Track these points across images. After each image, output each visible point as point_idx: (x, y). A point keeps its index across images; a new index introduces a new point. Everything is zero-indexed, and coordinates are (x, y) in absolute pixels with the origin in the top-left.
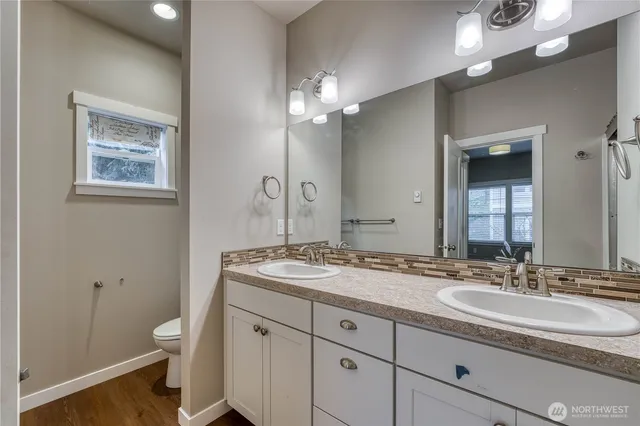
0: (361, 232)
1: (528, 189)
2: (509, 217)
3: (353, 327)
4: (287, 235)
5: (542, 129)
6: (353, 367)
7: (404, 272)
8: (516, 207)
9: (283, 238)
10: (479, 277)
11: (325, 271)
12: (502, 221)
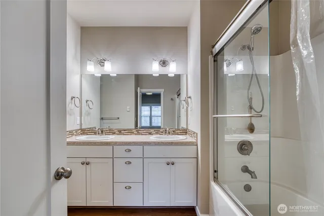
0: (104, 123)
1: (160, 107)
2: (151, 117)
3: (130, 151)
4: (81, 124)
5: (163, 90)
6: (130, 163)
7: (136, 134)
8: (153, 113)
9: (79, 126)
10: (157, 133)
11: (108, 137)
12: (148, 119)
